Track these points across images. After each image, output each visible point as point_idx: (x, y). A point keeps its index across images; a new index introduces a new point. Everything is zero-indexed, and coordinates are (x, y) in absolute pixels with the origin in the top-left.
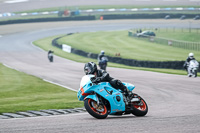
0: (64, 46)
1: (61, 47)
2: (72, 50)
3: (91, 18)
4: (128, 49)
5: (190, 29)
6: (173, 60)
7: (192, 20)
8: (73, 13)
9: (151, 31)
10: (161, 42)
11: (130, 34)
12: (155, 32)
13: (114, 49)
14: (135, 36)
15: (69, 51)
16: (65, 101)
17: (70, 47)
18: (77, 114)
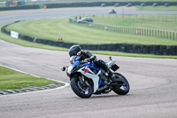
0: (12, 32)
1: (9, 33)
2: (19, 36)
3: (36, 7)
4: (69, 34)
5: (123, 15)
6: (109, 43)
7: (124, 7)
8: (19, 3)
9: (89, 18)
10: (99, 27)
11: (71, 21)
12: (92, 18)
13: (57, 34)
14: (75, 22)
15: (17, 37)
16: (14, 82)
17: (17, 34)
18: (24, 93)
